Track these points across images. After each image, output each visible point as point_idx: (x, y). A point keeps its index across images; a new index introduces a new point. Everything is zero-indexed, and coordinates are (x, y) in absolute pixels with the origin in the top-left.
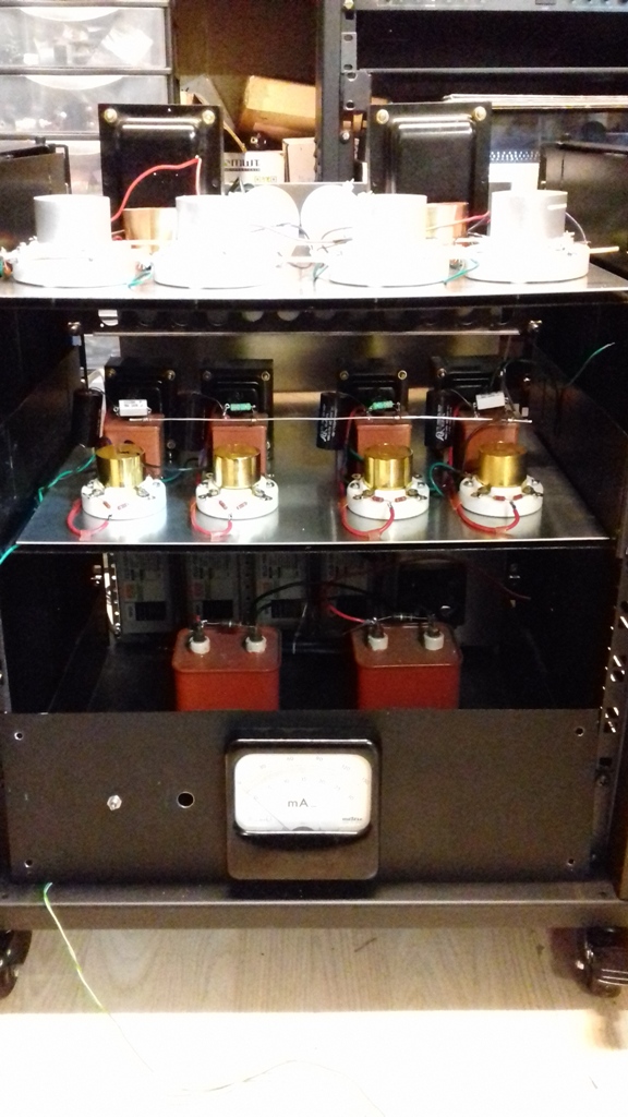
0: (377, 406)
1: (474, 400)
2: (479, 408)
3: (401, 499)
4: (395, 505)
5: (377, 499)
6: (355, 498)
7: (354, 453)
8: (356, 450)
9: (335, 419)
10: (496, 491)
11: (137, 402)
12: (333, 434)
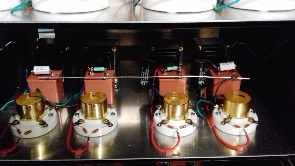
0: (169, 69)
1: (218, 66)
2: (221, 70)
3: (183, 127)
4: (180, 131)
5: (170, 127)
6: (158, 125)
7: (158, 92)
8: (159, 91)
9: (148, 77)
10: (234, 121)
11: (44, 67)
12: (147, 82)
